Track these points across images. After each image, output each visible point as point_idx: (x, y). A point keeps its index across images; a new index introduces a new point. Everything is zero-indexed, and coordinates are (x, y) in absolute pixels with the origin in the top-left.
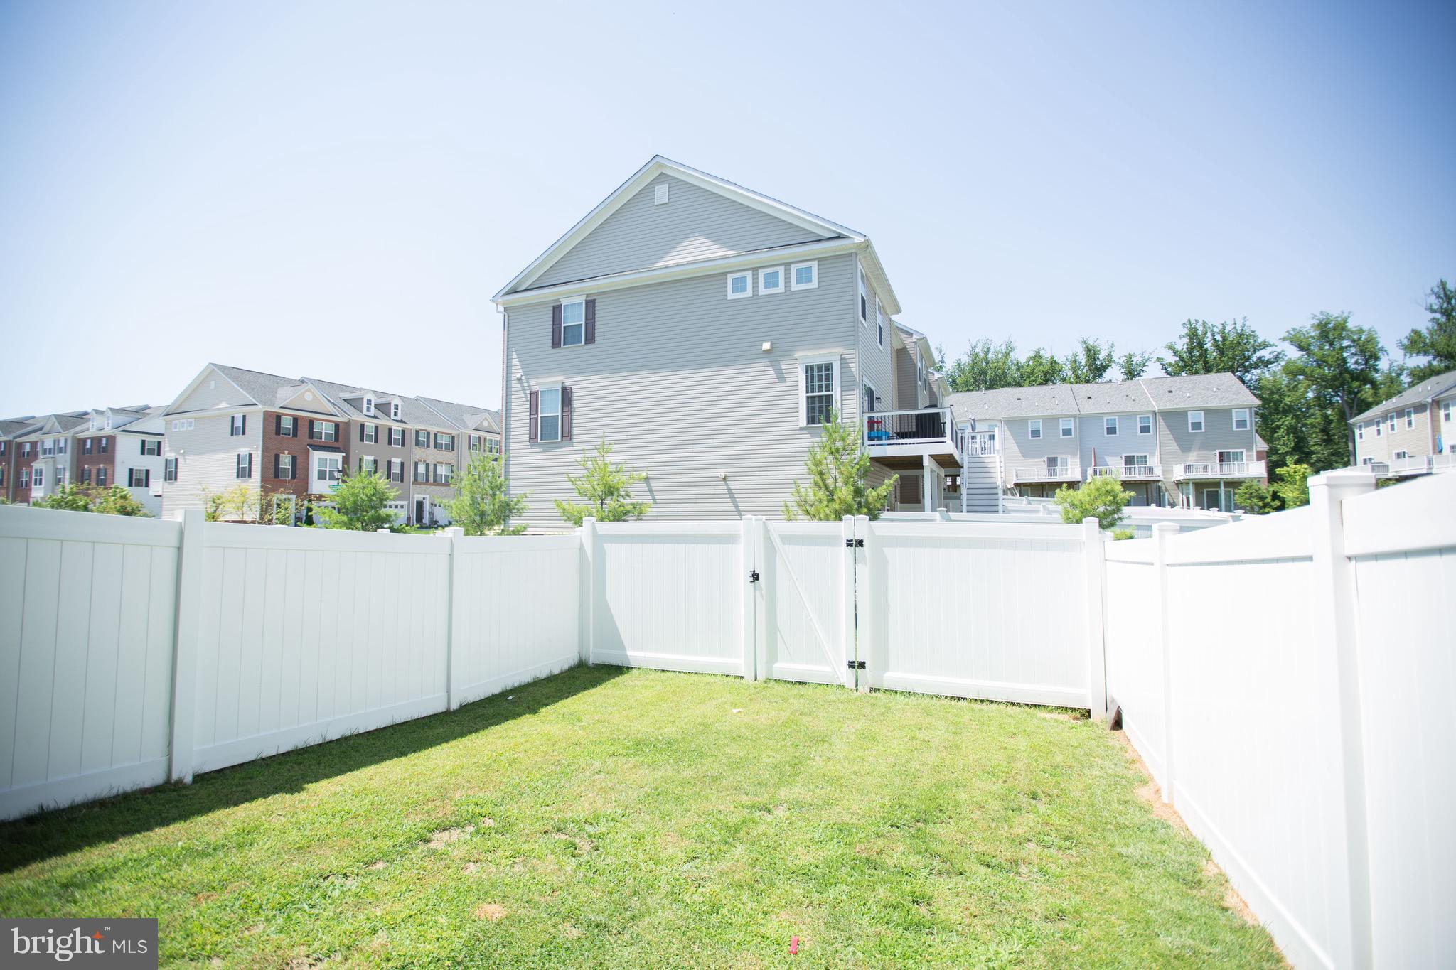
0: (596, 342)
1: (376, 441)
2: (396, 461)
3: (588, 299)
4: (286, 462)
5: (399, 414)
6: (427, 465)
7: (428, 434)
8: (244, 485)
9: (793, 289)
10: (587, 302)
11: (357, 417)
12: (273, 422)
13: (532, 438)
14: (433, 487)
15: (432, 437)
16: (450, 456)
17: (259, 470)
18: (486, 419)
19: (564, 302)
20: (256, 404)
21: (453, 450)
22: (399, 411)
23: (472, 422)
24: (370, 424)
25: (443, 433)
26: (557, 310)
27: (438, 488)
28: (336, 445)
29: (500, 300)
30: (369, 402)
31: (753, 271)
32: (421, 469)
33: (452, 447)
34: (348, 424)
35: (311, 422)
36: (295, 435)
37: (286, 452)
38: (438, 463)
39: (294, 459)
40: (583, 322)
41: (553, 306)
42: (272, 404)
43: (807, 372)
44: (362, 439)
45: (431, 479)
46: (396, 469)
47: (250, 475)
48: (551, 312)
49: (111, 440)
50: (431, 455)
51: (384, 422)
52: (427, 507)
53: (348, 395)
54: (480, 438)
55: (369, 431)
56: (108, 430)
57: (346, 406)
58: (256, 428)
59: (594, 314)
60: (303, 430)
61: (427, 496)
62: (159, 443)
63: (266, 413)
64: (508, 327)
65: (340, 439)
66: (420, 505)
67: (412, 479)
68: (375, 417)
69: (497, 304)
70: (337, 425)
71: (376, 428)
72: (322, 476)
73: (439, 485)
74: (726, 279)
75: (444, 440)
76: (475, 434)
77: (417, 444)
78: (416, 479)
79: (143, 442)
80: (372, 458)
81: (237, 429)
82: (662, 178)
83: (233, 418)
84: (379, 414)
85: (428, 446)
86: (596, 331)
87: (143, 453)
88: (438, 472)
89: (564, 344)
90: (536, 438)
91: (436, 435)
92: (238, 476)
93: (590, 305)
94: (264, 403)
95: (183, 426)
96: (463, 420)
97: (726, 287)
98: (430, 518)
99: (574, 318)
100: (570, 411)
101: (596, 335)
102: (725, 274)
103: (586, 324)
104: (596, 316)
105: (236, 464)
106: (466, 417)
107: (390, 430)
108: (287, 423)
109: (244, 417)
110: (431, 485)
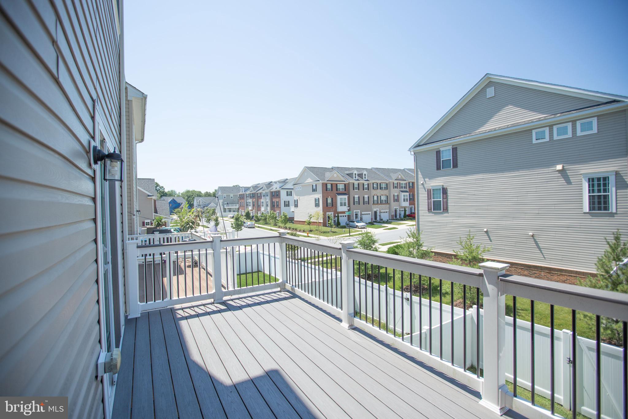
0: (458, 167)
1: (359, 190)
2: (366, 196)
3: (453, 147)
4: (329, 201)
5: (366, 177)
6: (378, 197)
7: (377, 184)
8: (318, 209)
9: (578, 135)
10: (453, 149)
11: (351, 181)
12: (325, 185)
13: (429, 210)
14: (380, 205)
15: (379, 185)
16: (386, 192)
17: (322, 204)
18: (400, 175)
19: (441, 149)
20: (319, 181)
21: (387, 189)
22: (366, 176)
23: (394, 176)
24: (356, 183)
25: (383, 183)
26: (438, 153)
27: (382, 205)
28: (345, 192)
29: (412, 150)
30: (355, 174)
31: (549, 127)
32: (375, 198)
33: (386, 188)
34: (349, 184)
35: (337, 185)
36: (332, 190)
37: (330, 197)
38: (382, 195)
39: (332, 199)
40: (451, 158)
41: (436, 151)
42: (324, 180)
43: (589, 181)
44: (354, 189)
45: (379, 202)
46: (366, 200)
47: (319, 206)
48: (436, 154)
49: (279, 192)
50: (379, 192)
51: (361, 181)
52: (378, 214)
53: (348, 172)
54: (398, 183)
55: (356, 186)
56: (278, 189)
57: (348, 177)
58: (320, 188)
59: (456, 154)
60: (334, 188)
61: (378, 209)
62: (291, 192)
63: (323, 183)
64: (416, 161)
65: (346, 191)
66: (376, 212)
67: (372, 203)
68: (358, 180)
69: (411, 152)
70: (345, 185)
71: (358, 184)
72: (341, 205)
73: (382, 204)
74: (532, 132)
75: (384, 186)
76: (396, 182)
77: (373, 189)
78: (374, 203)
79: (287, 192)
80: (357, 196)
81: (314, 190)
82: (491, 84)
83: (313, 185)
84: (360, 179)
85: (378, 189)
86: (458, 162)
87: (287, 196)
88: (382, 199)
89: (443, 168)
90: (431, 209)
91: (380, 184)
92: (315, 206)
93: (455, 150)
94: (322, 180)
95: (298, 189)
96: (390, 176)
97: (532, 137)
98: (379, 218)
99: (447, 156)
100: (447, 198)
101: (458, 164)
102: (531, 130)
103: (453, 159)
104: (458, 155)
105: (314, 202)
106: (392, 175)
107: (363, 184)
108: (329, 186)
109: (316, 185)
110: (379, 204)
